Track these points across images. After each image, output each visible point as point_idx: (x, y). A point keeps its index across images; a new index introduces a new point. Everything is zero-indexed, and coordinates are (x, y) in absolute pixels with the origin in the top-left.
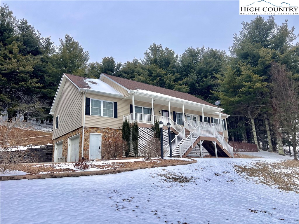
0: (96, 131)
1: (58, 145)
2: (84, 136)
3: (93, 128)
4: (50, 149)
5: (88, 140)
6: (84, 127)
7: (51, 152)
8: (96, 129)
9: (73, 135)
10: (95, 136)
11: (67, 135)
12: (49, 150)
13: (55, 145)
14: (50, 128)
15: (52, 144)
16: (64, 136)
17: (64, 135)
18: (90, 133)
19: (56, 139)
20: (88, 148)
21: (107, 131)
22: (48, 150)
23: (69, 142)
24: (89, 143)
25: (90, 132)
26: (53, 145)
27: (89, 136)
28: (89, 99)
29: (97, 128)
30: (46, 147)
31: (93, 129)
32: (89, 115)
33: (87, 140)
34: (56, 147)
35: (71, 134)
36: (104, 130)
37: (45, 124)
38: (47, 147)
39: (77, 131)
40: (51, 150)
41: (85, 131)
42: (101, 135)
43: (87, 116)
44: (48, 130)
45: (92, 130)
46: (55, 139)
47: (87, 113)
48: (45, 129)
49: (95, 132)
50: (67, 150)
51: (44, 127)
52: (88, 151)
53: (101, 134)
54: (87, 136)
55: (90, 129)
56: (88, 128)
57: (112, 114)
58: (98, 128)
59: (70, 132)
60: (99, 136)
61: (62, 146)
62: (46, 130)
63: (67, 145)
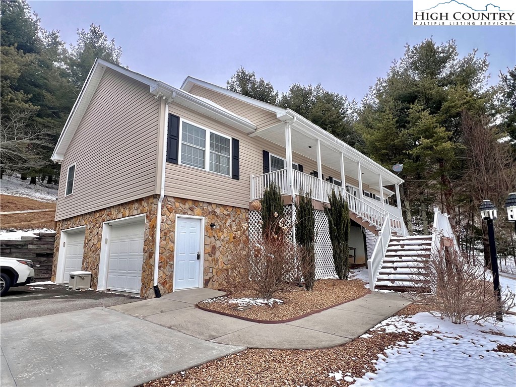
0: (191, 209)
1: (69, 234)
2: (162, 222)
3: (184, 200)
4: (47, 244)
5: (172, 233)
6: (162, 195)
7: (48, 252)
8: (191, 205)
9: (120, 215)
10: (188, 223)
11: (98, 214)
12: (46, 246)
13: (62, 234)
14: (48, 193)
15: (53, 232)
16: (88, 216)
17: (90, 213)
18: (177, 215)
19: (65, 220)
20: (171, 257)
21: (218, 211)
22: (42, 246)
23: (105, 232)
24: (174, 243)
25: (176, 212)
26: (55, 234)
27: (175, 222)
28: (178, 118)
29: (195, 202)
30: (37, 238)
31: (184, 204)
32: (177, 164)
33: (168, 234)
34: (63, 238)
35: (114, 212)
36: (210, 209)
37: (38, 186)
38: (41, 237)
39: (136, 205)
40: (49, 247)
41: (165, 209)
42: (203, 221)
43: (172, 166)
44: (43, 196)
45: (181, 205)
46: (63, 220)
47: (172, 158)
48: (38, 195)
49: (190, 212)
50: (99, 255)
51: (37, 191)
52: (172, 266)
53: (204, 218)
54: (169, 222)
55: (177, 204)
56: (173, 200)
57: (228, 168)
58: (197, 203)
59: (109, 208)
60: (198, 223)
61: (81, 240)
62: (40, 195)
63: (100, 240)
